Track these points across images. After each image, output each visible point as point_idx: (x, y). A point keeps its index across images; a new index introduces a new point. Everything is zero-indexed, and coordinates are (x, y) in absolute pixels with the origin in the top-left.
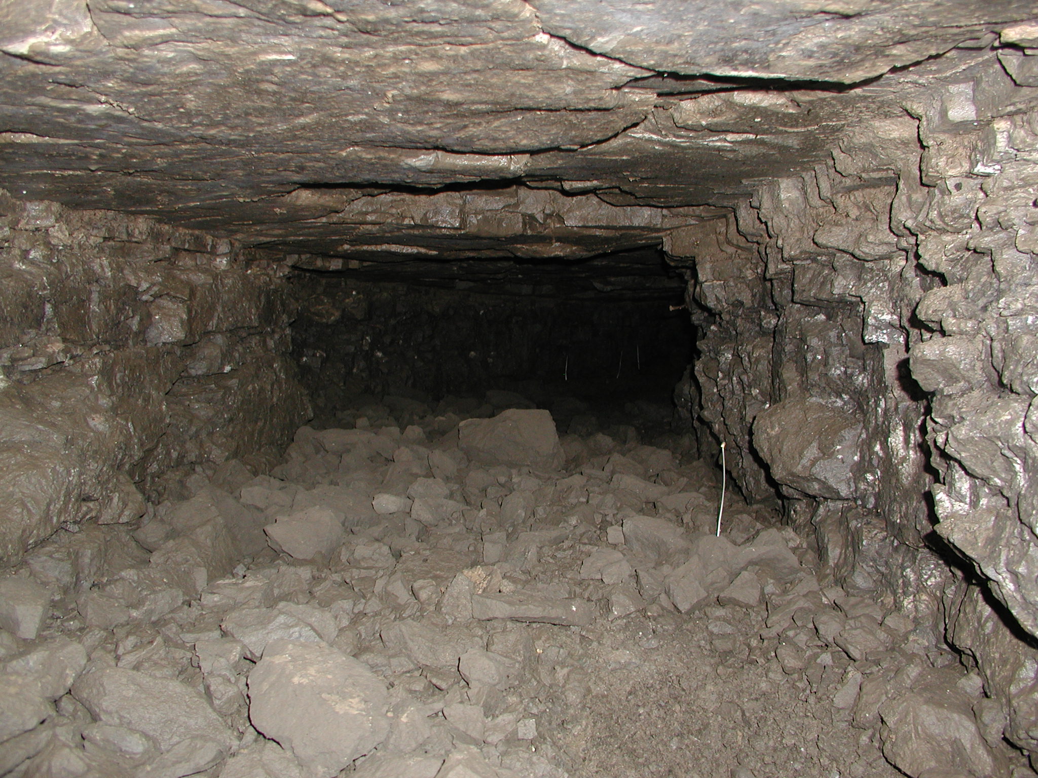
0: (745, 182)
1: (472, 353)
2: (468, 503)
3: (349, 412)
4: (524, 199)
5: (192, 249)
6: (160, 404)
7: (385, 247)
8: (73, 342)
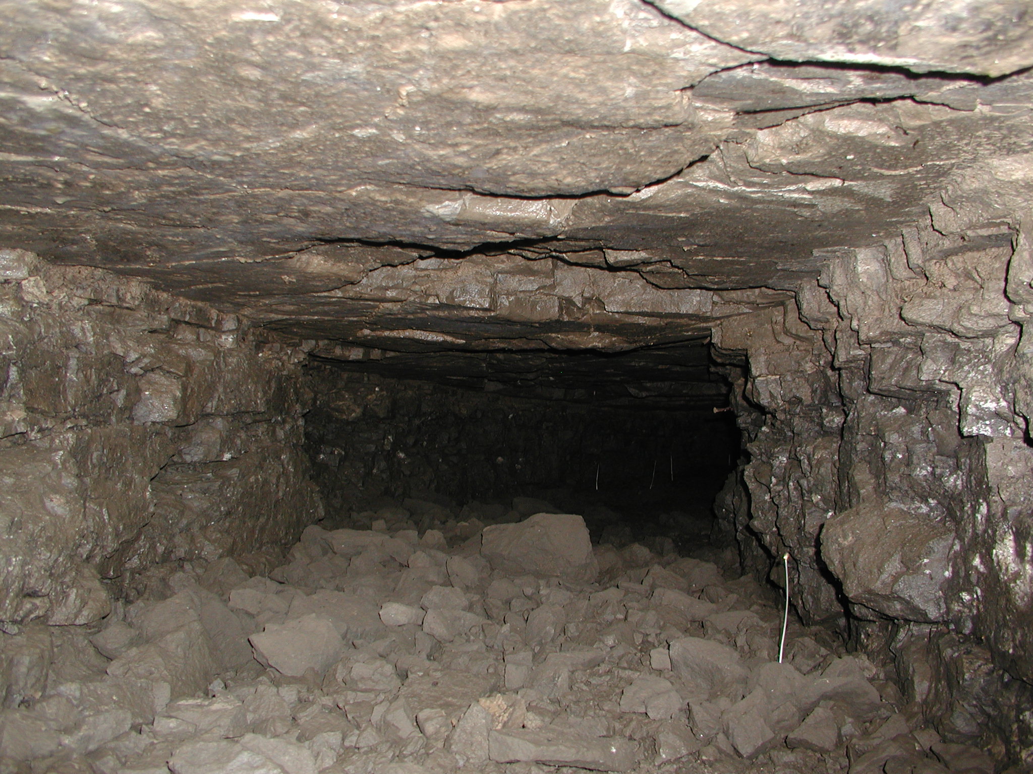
0: (816, 253)
1: (500, 458)
2: (489, 617)
3: (365, 514)
4: (561, 281)
5: (193, 321)
6: (144, 489)
7: (408, 333)
8: (43, 413)
